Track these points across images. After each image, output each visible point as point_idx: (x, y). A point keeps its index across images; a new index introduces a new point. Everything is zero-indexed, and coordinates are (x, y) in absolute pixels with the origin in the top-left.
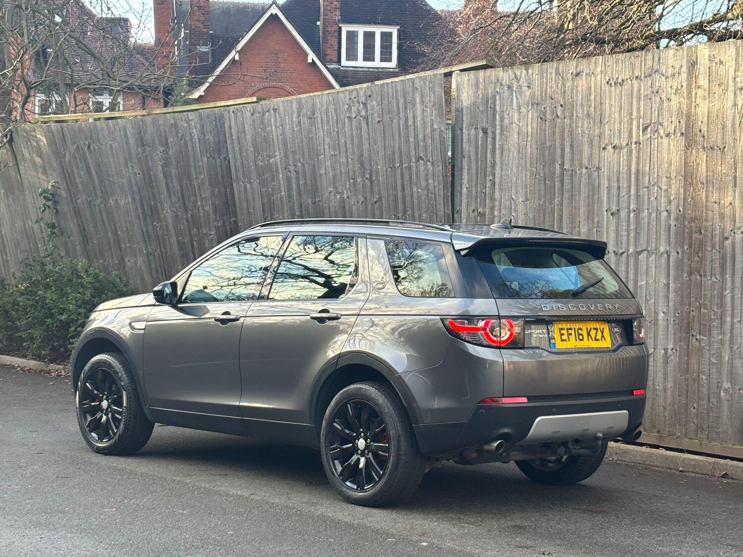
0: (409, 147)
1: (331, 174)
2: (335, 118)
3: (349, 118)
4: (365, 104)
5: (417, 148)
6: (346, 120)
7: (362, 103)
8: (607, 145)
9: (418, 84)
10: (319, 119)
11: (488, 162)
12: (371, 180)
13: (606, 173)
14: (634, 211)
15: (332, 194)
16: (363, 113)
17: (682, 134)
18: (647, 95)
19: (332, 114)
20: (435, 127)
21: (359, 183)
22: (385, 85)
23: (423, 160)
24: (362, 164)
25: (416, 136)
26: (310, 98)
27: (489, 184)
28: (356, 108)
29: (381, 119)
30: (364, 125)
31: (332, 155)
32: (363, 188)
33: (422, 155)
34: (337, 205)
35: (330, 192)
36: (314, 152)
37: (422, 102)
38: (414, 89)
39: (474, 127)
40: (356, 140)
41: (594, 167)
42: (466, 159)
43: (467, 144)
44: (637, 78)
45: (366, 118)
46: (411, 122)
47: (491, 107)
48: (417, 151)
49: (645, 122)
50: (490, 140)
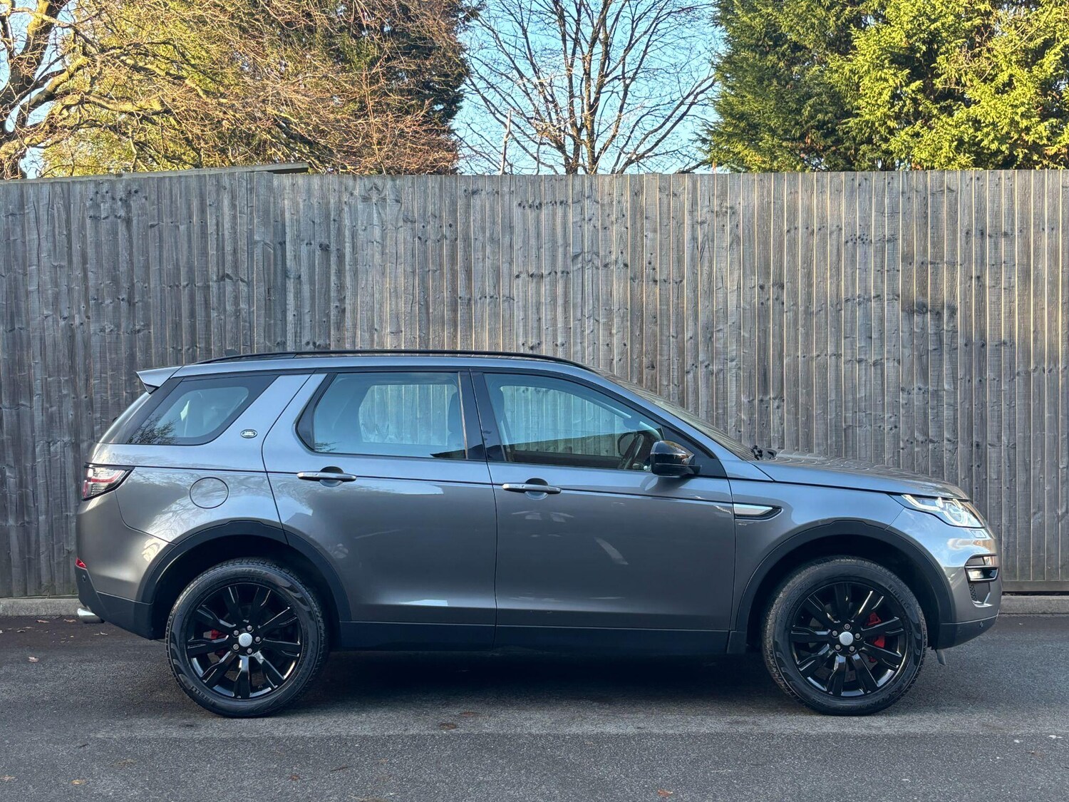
0: (207, 262)
1: (50, 292)
2: (64, 216)
3: (95, 219)
4: (126, 202)
5: (221, 261)
6: (88, 221)
7: (121, 200)
8: (521, 273)
9: (226, 181)
10: (32, 216)
11: (332, 284)
12: (131, 303)
13: (520, 303)
14: (563, 345)
15: (50, 319)
16: (122, 213)
17: (626, 265)
18: (577, 222)
19: (58, 211)
20: (257, 238)
21: (108, 305)
22: (167, 181)
23: (231, 278)
24: (115, 280)
25: (220, 248)
26: (15, 188)
27: (333, 313)
28: (107, 205)
29: (156, 223)
30: (122, 228)
31: (55, 267)
32: (114, 312)
33: (229, 271)
34: (59, 335)
35: (46, 317)
36: (17, 260)
37: (233, 206)
38: (219, 187)
39: (306, 242)
40: (105, 249)
41: (503, 296)
42: (292, 280)
43: (293, 263)
44: (561, 203)
45: (128, 222)
46: (211, 229)
47: (334, 220)
48: (221, 267)
49: (575, 251)
50: (333, 259)
